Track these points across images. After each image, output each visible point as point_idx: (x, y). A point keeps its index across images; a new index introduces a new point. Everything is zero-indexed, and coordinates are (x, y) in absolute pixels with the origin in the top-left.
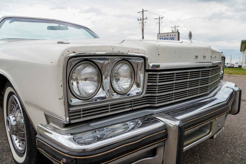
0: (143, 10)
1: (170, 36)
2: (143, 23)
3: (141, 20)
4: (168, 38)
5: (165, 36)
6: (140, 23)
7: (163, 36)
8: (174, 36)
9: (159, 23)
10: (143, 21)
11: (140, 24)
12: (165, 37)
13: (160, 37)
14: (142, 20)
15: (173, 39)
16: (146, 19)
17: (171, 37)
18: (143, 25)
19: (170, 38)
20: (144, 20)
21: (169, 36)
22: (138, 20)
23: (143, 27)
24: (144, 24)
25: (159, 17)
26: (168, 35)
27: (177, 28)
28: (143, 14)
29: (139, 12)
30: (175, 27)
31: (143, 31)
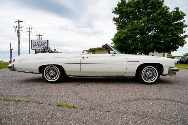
0: (19, 20)
1: (42, 42)
2: (19, 31)
3: (17, 28)
4: (40, 44)
5: (37, 42)
6: (16, 31)
8: (44, 43)
10: (19, 29)
11: (16, 32)
12: (37, 43)
13: (34, 42)
14: (18, 28)
15: (44, 44)
16: (22, 28)
17: (43, 43)
18: (19, 32)
19: (42, 44)
22: (14, 28)
23: (19, 34)
24: (20, 31)
25: (30, 27)
26: (40, 42)
27: (41, 36)
28: (19, 23)
29: (15, 22)
30: (39, 36)
31: (19, 37)
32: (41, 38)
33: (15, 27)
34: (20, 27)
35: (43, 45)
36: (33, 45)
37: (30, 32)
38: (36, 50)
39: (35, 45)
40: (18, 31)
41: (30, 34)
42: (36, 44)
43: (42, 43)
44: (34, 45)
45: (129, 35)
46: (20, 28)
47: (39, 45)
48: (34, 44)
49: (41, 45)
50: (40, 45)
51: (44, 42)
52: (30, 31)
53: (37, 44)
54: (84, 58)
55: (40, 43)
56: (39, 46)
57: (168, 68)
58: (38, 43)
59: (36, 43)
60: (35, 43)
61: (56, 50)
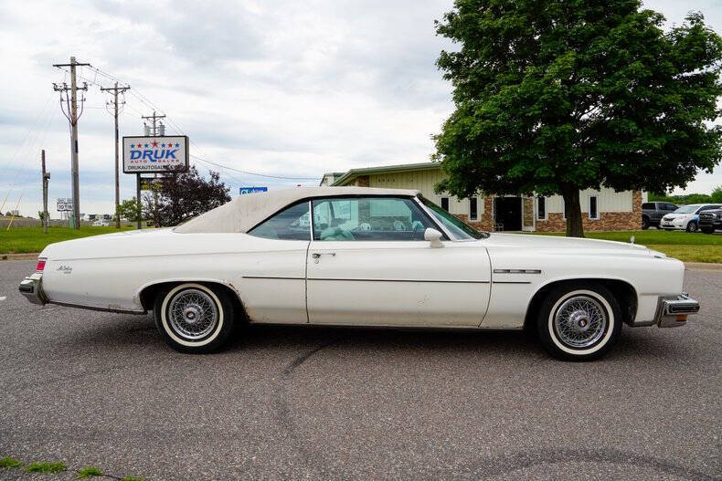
0: (73, 59)
1: (163, 145)
2: (74, 101)
3: (66, 89)
4: (156, 151)
5: (146, 146)
6: (62, 100)
7: (140, 146)
8: (174, 148)
9: (116, 104)
10: (74, 93)
11: (65, 104)
12: (146, 149)
13: (133, 146)
14: (70, 92)
15: (172, 153)
16: (85, 88)
17: (167, 148)
18: (74, 107)
19: (163, 151)
20: (79, 92)
21: (159, 146)
22: (56, 90)
23: (74, 114)
24: (79, 103)
25: (116, 85)
26: (155, 144)
27: (161, 120)
28: (73, 72)
29: (58, 66)
30: (154, 117)
31: (74, 124)
32: (162, 127)
33: (60, 85)
34: (79, 85)
35: (167, 157)
36: (128, 155)
37: (119, 106)
38: (142, 176)
39: (139, 157)
40: (70, 102)
41: (116, 111)
42: (140, 153)
43: (163, 149)
44: (133, 155)
45: (500, 123)
46: (78, 89)
47: (153, 156)
48: (133, 153)
49: (159, 154)
50: (155, 157)
51: (170, 145)
52: (119, 102)
53: (145, 152)
54: (318, 256)
55: (155, 148)
56: (152, 161)
57: (656, 298)
58: (150, 148)
59: (142, 149)
60: (136, 148)
61: (217, 178)
